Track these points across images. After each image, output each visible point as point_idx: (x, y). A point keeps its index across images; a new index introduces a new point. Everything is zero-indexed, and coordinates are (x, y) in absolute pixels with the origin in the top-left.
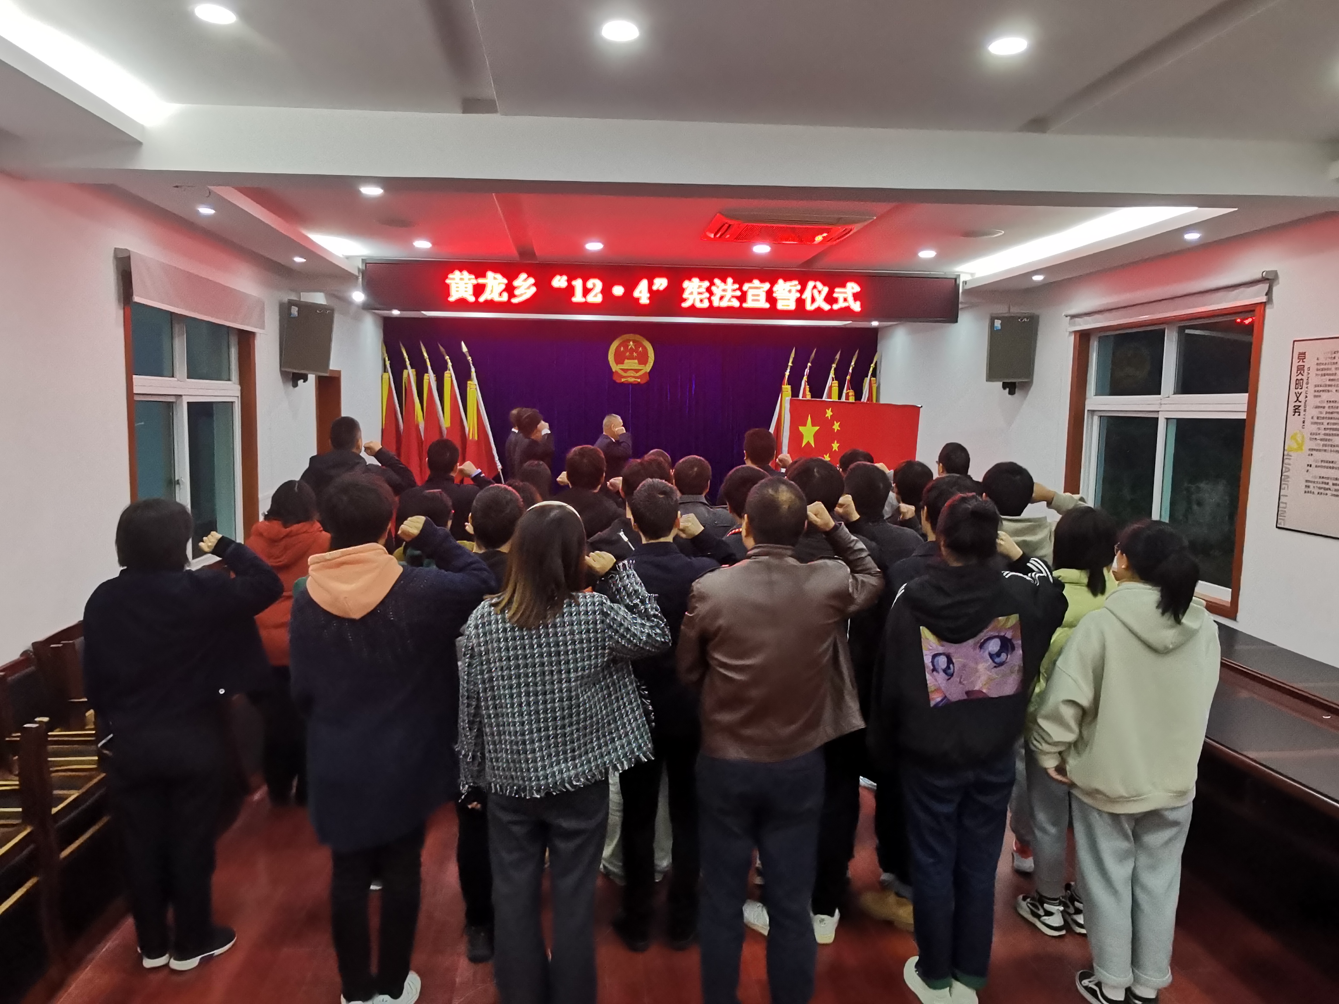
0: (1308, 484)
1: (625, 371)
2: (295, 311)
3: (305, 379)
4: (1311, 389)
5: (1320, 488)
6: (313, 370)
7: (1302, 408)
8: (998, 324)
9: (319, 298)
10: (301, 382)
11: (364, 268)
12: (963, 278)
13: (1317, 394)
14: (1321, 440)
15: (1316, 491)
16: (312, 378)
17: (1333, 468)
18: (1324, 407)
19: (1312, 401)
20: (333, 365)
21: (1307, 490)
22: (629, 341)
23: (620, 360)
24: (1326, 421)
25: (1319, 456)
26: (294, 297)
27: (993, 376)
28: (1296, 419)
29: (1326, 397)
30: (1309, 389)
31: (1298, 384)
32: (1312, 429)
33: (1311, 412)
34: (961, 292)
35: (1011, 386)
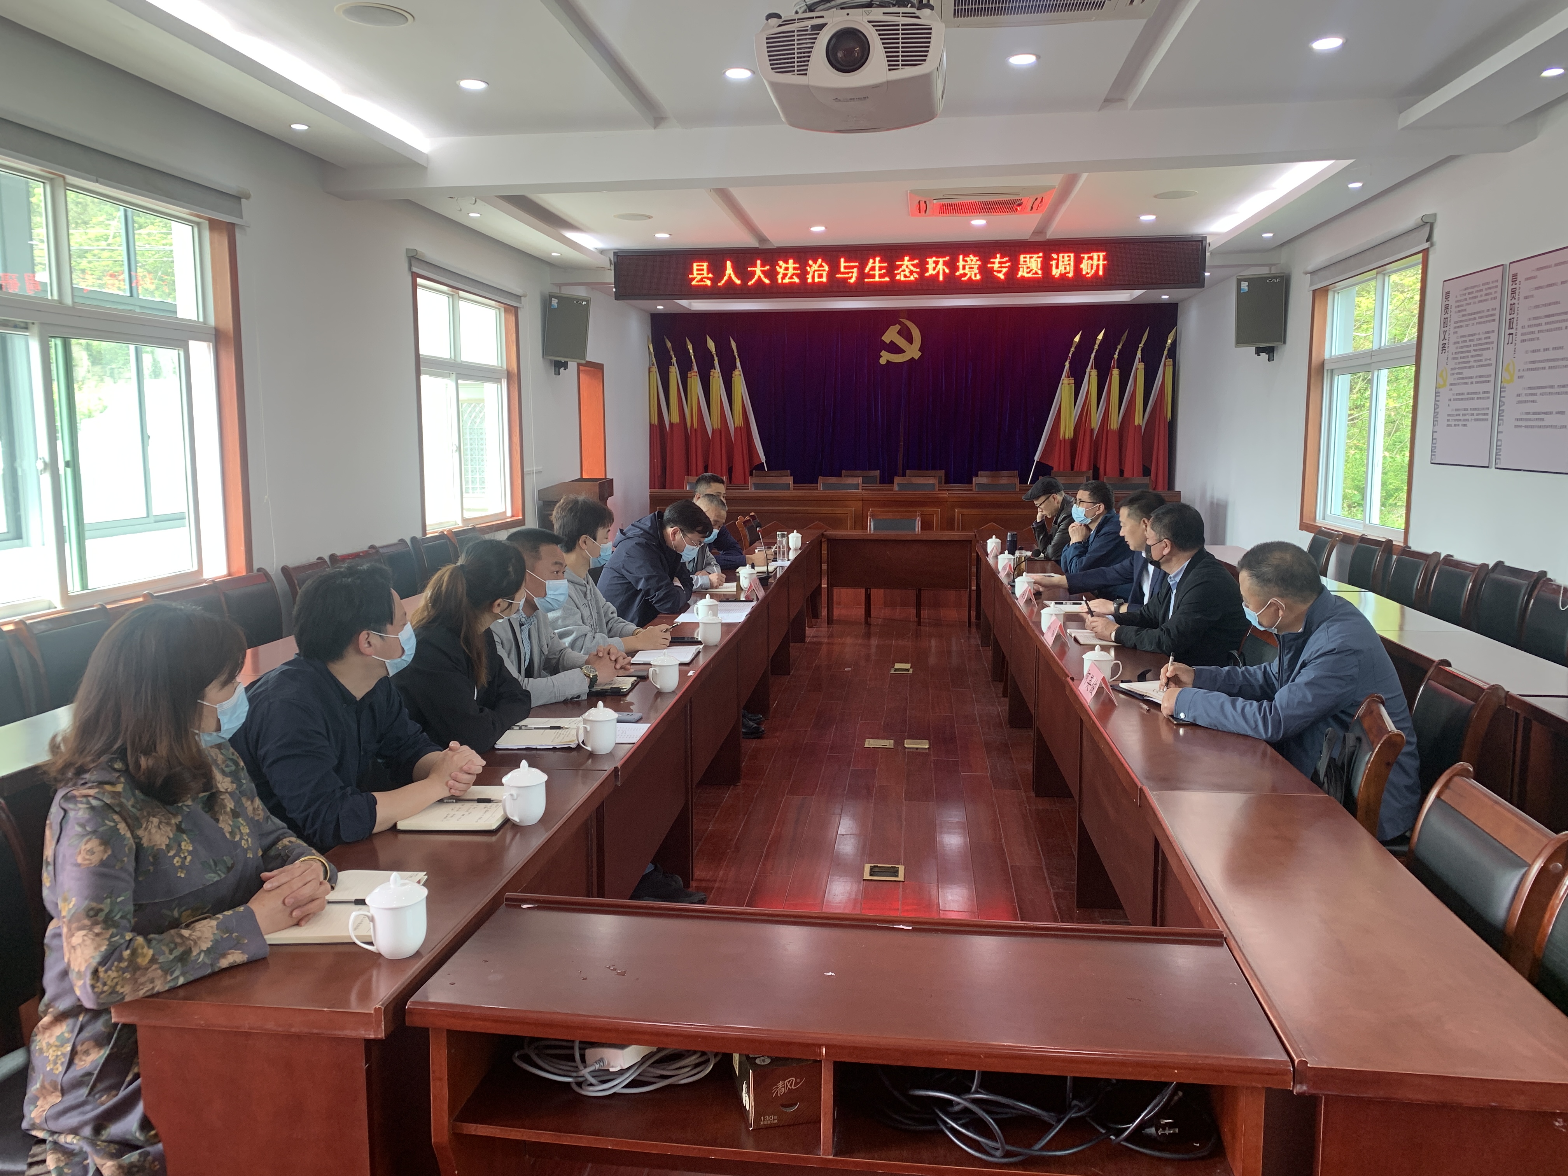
0: (1449, 418)
2: (555, 302)
3: (566, 368)
4: (1453, 325)
5: (1455, 420)
6: (573, 357)
7: (1446, 346)
8: (1244, 286)
9: (578, 292)
10: (562, 370)
11: (616, 260)
12: (1209, 239)
13: (1455, 330)
14: (1458, 374)
15: (1453, 423)
16: (572, 364)
17: (1462, 399)
18: (1458, 343)
19: (1453, 338)
21: (1449, 423)
24: (1459, 356)
25: (1455, 389)
26: (556, 290)
27: (1241, 340)
28: (1444, 355)
29: (1461, 332)
30: (1452, 325)
31: (1445, 322)
32: (1452, 364)
33: (1452, 348)
34: (1208, 254)
35: (1270, 351)
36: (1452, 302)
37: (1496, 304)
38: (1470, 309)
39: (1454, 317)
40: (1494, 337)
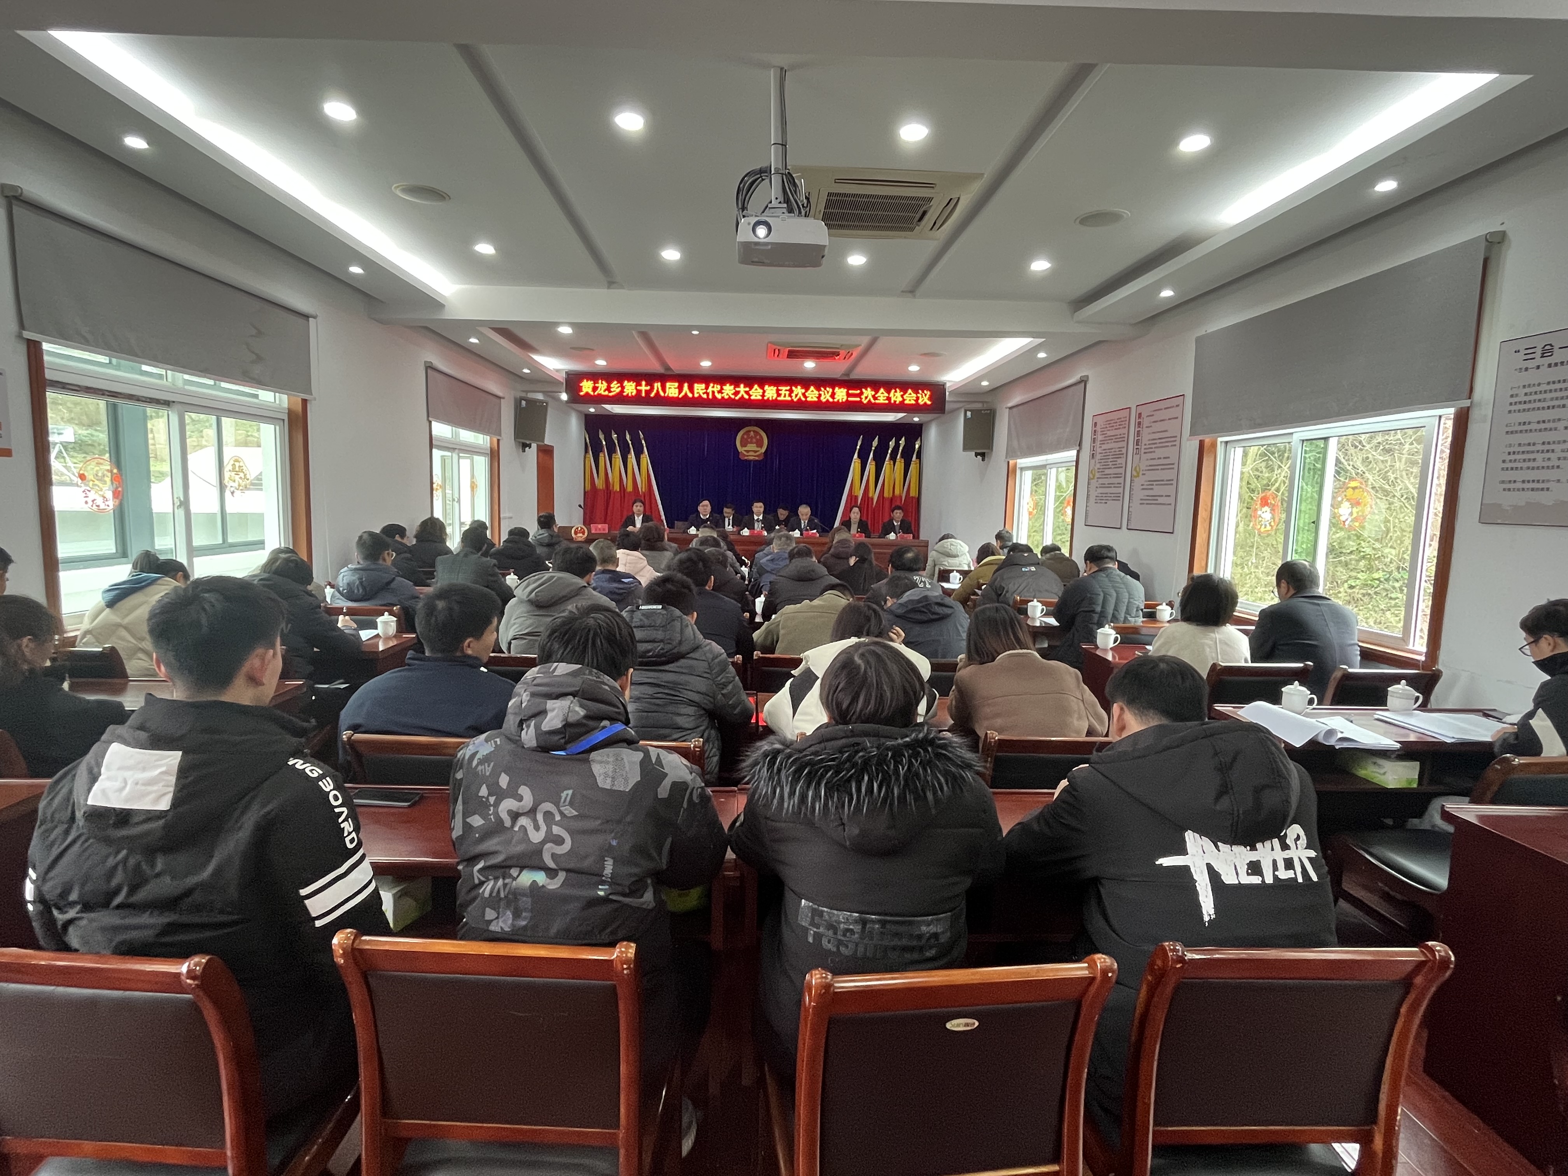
0: (1096, 498)
1: (748, 451)
2: (524, 403)
3: (530, 447)
5: (1100, 500)
6: (534, 440)
7: (1095, 455)
8: (969, 414)
9: (540, 397)
10: (527, 449)
11: (564, 377)
12: (948, 385)
13: (1100, 446)
14: (1102, 472)
15: (1099, 502)
16: (534, 446)
17: (1104, 487)
18: (1103, 453)
19: (1099, 450)
20: (547, 441)
21: (1096, 501)
22: (750, 431)
23: (744, 444)
24: (1103, 461)
25: (1101, 481)
26: (523, 395)
27: (966, 448)
28: (1093, 461)
29: (1104, 447)
30: (1098, 443)
31: (1094, 441)
32: (1098, 466)
33: (1098, 457)
34: (947, 393)
35: (983, 455)
36: (1098, 428)
37: (1126, 431)
38: (1109, 433)
39: (1100, 437)
40: (1124, 451)
